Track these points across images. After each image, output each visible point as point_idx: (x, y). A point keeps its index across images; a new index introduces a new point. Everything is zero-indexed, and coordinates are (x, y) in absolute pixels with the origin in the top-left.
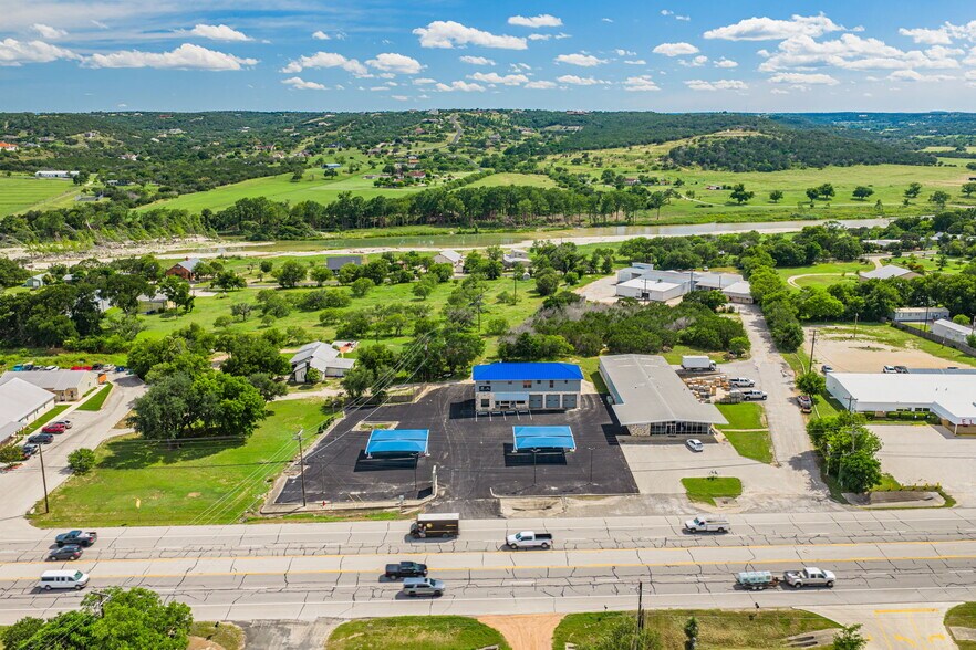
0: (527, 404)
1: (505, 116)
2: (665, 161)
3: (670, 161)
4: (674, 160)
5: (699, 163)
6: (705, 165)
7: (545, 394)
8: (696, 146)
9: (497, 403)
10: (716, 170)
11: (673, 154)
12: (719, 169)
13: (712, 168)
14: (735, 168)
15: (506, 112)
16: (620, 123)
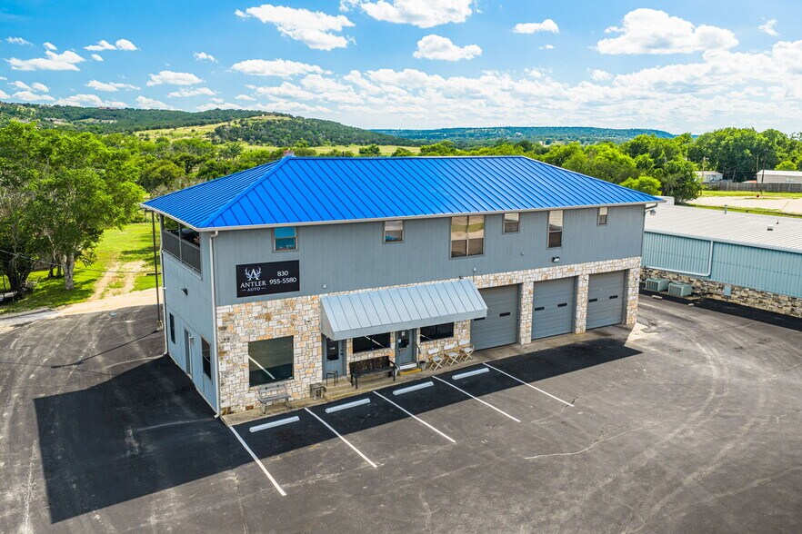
0: (462, 338)
1: (33, 110)
2: (213, 137)
3: (217, 137)
4: (221, 136)
5: (244, 139)
6: (251, 140)
7: (527, 278)
8: (238, 126)
9: (332, 350)
10: (262, 145)
11: (218, 131)
12: (264, 145)
13: (257, 143)
14: (277, 143)
15: (33, 106)
16: (154, 118)
